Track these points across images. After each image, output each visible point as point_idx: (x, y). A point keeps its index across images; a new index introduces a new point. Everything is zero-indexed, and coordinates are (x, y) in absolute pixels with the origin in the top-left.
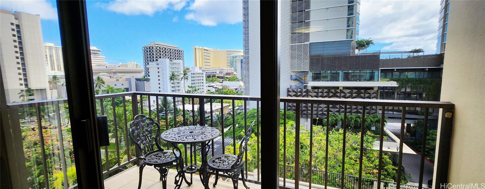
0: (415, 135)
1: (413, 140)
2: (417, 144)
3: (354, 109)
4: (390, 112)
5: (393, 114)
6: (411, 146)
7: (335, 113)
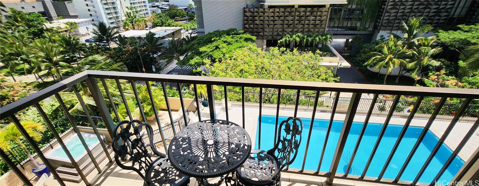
0: (351, 49)
1: (349, 53)
2: (351, 57)
3: (306, 28)
4: (334, 28)
5: (337, 30)
6: (346, 59)
7: (289, 33)
